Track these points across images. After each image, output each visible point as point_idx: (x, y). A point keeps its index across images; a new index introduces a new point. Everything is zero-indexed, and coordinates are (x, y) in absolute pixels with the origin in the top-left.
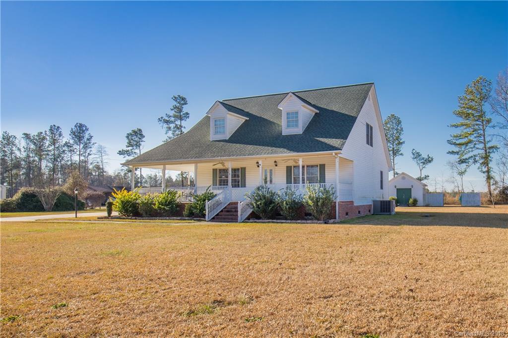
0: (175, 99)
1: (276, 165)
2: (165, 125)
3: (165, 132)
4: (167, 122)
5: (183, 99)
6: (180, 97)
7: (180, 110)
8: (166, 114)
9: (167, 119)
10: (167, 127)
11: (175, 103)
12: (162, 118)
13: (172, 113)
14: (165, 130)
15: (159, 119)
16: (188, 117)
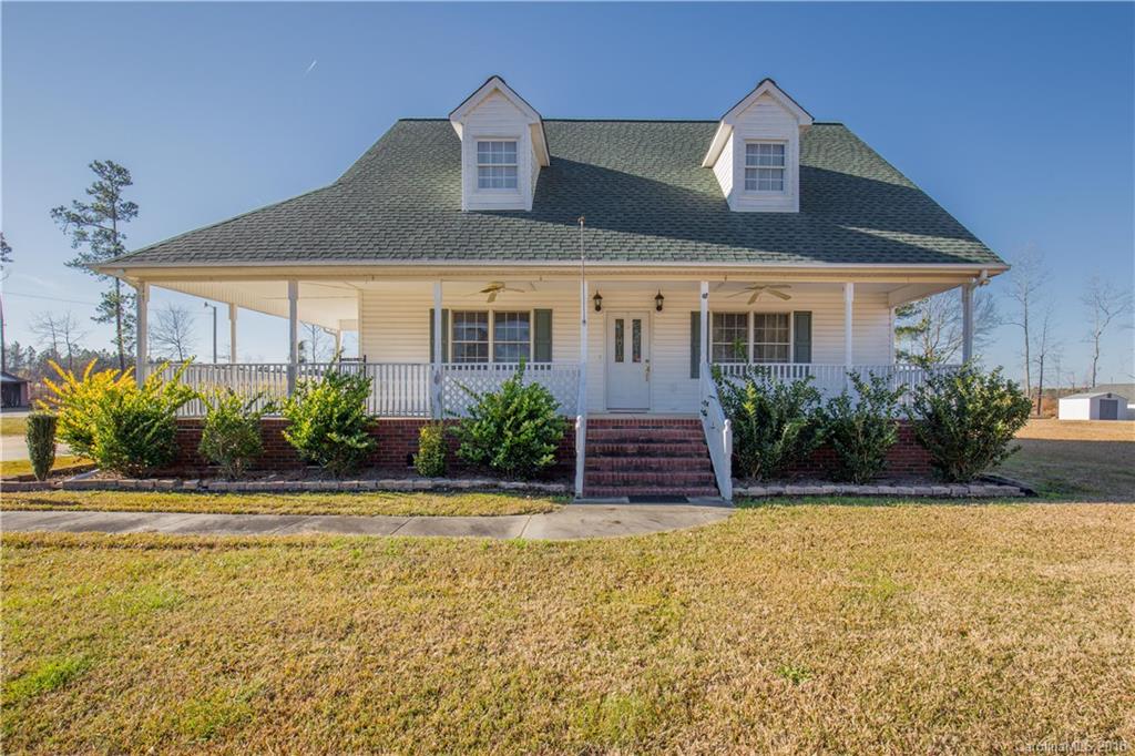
0: (99, 168)
1: (659, 308)
2: (72, 227)
3: (72, 244)
4: (77, 220)
5: (120, 171)
6: (112, 167)
7: (113, 197)
8: (75, 202)
9: (76, 212)
10: (76, 233)
11: (97, 178)
12: (62, 209)
13: (90, 201)
14: (70, 238)
15: (55, 210)
16: (136, 213)
